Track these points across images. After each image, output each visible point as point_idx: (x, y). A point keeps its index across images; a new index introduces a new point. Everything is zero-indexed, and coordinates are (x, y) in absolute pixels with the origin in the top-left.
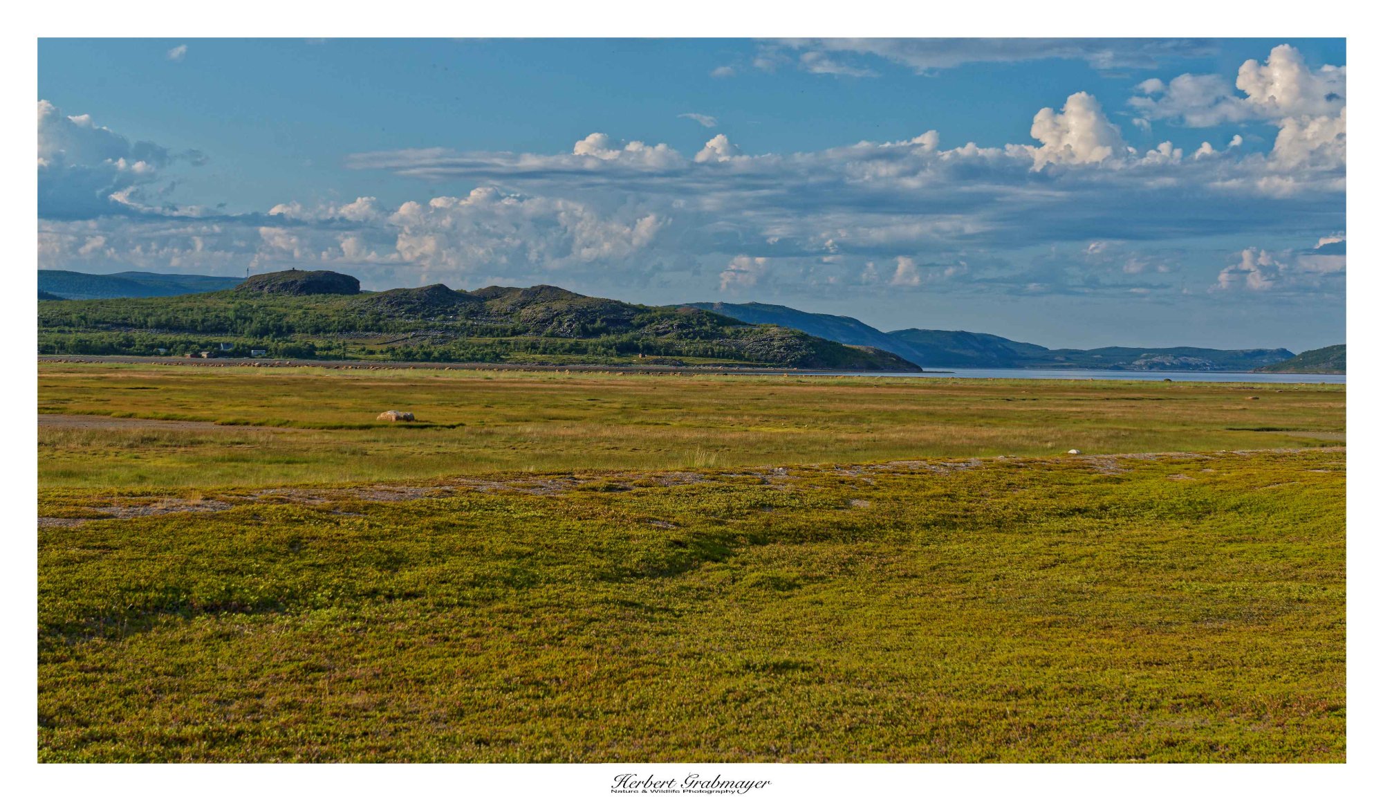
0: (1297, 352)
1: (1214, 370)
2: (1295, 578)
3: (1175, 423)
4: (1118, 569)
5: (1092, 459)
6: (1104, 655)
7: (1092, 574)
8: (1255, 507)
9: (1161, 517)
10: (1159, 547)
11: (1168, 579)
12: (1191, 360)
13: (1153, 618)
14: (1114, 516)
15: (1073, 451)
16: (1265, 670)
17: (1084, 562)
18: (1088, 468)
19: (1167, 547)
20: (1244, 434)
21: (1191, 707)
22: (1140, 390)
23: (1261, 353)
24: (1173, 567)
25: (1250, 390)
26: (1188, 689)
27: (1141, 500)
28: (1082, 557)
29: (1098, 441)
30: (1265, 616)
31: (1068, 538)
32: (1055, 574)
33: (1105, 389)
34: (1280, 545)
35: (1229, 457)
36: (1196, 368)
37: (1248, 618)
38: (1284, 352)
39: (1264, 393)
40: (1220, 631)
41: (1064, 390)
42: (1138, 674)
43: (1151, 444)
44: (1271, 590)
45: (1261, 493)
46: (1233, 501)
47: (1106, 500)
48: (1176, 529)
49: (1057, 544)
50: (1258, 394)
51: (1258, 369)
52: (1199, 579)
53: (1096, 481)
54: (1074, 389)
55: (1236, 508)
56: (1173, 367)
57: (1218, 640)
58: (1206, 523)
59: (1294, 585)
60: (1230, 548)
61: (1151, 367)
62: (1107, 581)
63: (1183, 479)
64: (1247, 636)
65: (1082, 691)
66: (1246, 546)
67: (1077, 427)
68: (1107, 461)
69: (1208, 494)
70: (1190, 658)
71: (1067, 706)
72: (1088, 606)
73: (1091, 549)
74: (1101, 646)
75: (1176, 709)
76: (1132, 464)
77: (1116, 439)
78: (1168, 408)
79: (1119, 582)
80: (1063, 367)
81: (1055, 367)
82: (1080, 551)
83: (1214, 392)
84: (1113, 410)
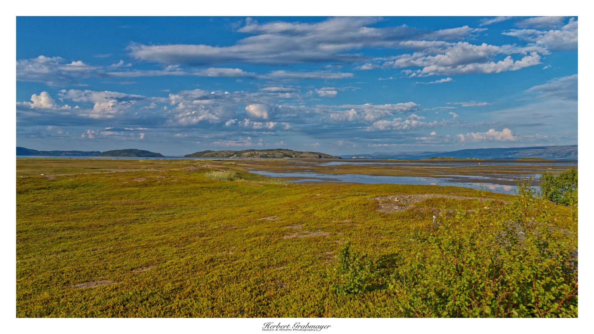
0: (102, 152)
1: (82, 156)
2: (96, 200)
3: (71, 168)
4: (52, 201)
5: (47, 176)
6: (46, 220)
7: (45, 203)
8: (89, 185)
9: (65, 189)
10: (63, 195)
11: (65, 202)
12: (76, 154)
13: (60, 211)
14: (52, 189)
15: (42, 175)
16: (87, 220)
17: (43, 200)
18: (46, 178)
19: (66, 195)
20: (88, 170)
21: (67, 230)
22: (62, 160)
23: (93, 152)
24: (67, 199)
25: (90, 160)
26: (67, 226)
27: (60, 185)
28: (43, 199)
29: (50, 172)
30: (88, 208)
31: (39, 195)
32: (35, 203)
33: (53, 160)
34: (93, 193)
35: (83, 175)
36: (78, 155)
37: (84, 209)
38: (99, 152)
39: (93, 161)
40: (77, 212)
41: (42, 160)
42: (55, 224)
43: (64, 172)
44: (91, 203)
45: (90, 182)
46: (83, 184)
47: (50, 185)
48: (69, 191)
49: (36, 196)
50: (92, 161)
51: (92, 156)
52: (73, 202)
53: (48, 181)
54: (45, 160)
55: (84, 186)
56: (71, 155)
57: (76, 214)
58: (76, 189)
59: (96, 201)
60: (81, 195)
61: (66, 155)
62: (49, 204)
63: (71, 180)
64: (83, 213)
65: (39, 229)
66: (85, 194)
67: (45, 169)
68: (52, 177)
69: (77, 183)
70: (69, 219)
71: (35, 234)
72: (43, 210)
73: (45, 197)
74: (46, 219)
75: (64, 230)
76: (58, 177)
77: (56, 172)
78: (69, 165)
79: (52, 204)
80: (42, 155)
81: (40, 155)
82: (42, 197)
83: (82, 161)
84: (55, 165)
